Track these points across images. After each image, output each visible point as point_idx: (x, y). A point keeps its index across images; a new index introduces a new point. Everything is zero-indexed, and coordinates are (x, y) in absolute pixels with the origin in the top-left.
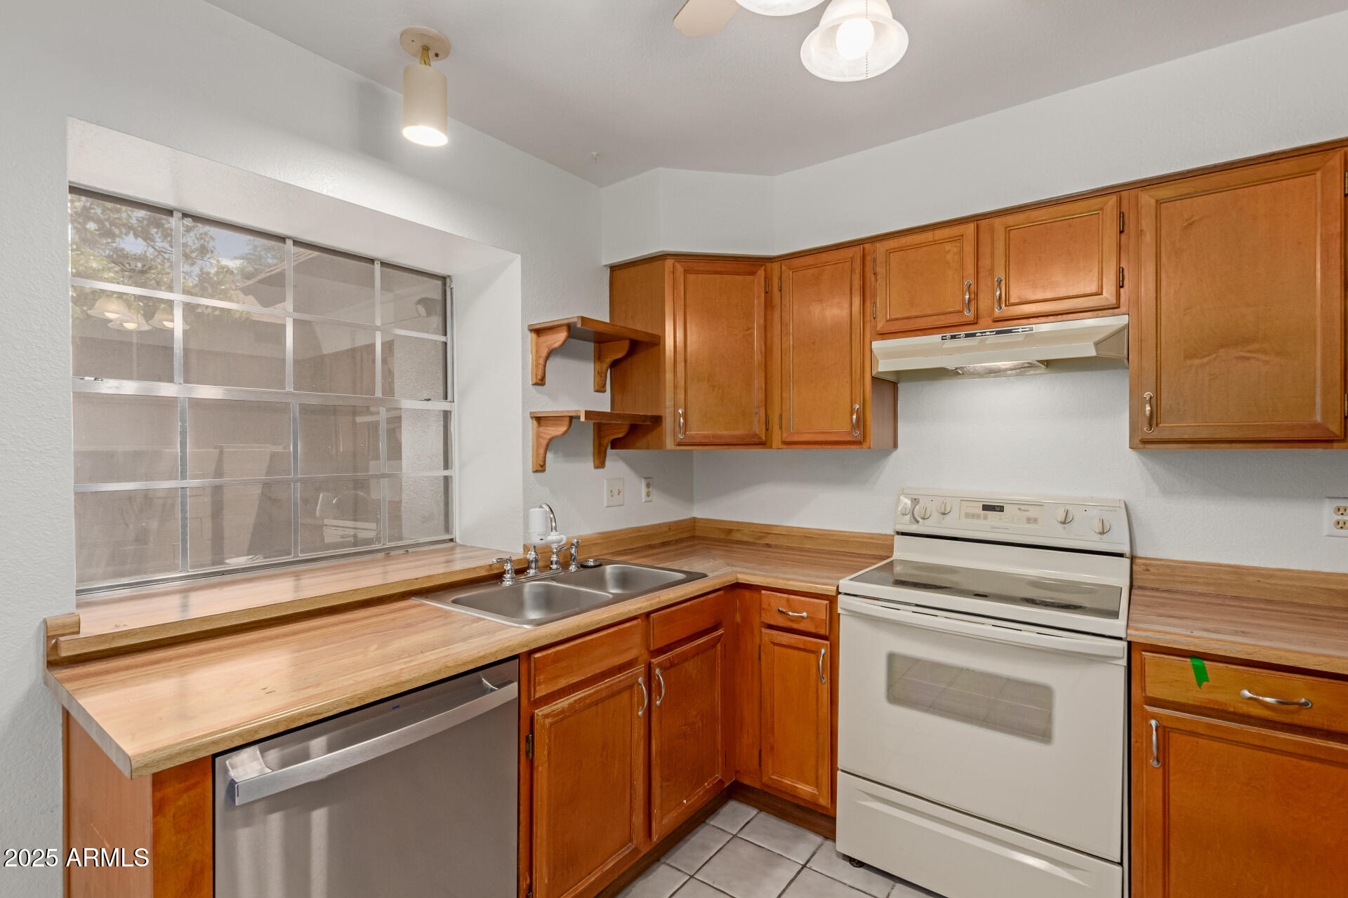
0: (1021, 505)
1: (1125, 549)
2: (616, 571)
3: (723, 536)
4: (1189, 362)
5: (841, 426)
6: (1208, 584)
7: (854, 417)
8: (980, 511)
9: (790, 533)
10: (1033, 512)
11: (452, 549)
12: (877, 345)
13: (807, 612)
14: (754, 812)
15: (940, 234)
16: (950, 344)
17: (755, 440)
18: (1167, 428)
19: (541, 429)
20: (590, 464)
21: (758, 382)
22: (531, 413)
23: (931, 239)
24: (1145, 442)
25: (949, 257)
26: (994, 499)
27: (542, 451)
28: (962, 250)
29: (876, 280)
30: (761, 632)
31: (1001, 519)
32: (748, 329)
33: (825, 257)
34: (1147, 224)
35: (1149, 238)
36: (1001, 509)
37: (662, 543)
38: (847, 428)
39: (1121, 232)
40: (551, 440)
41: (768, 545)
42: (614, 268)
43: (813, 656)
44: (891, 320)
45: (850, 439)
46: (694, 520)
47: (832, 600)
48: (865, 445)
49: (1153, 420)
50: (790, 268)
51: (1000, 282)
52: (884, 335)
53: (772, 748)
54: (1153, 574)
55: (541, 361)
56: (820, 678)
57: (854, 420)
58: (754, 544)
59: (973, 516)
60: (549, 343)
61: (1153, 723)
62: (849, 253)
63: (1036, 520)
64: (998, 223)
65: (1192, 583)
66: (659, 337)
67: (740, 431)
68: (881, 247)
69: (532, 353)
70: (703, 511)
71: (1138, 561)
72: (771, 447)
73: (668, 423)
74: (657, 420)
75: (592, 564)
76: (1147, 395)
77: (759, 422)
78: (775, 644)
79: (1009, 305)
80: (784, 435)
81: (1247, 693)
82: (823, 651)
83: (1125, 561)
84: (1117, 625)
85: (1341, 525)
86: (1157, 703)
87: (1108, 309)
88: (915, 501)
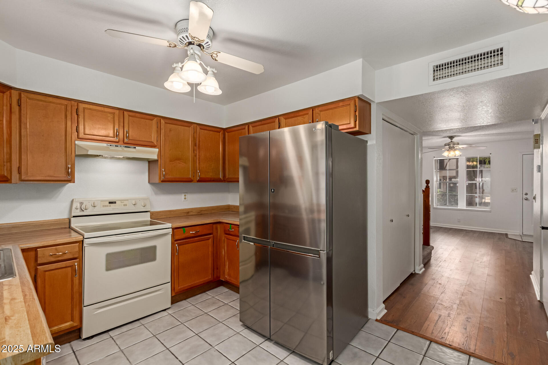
0: (122, 201)
1: (150, 210)
4: (170, 163)
5: (60, 174)
6: (165, 216)
8: (108, 204)
10: (125, 203)
12: (78, 142)
13: (68, 250)
17: (5, 179)
18: (168, 177)
21: (5, 149)
23: (102, 110)
24: (163, 181)
25: (109, 118)
26: (112, 199)
28: (114, 117)
29: (78, 117)
30: (37, 269)
31: (115, 206)
34: (163, 127)
35: (163, 131)
36: (115, 203)
38: (64, 174)
39: (157, 127)
43: (70, 269)
44: (85, 134)
45: (66, 179)
47: (81, 243)
49: (165, 176)
50: (26, 97)
51: (127, 132)
52: (82, 139)
54: (154, 215)
56: (74, 275)
57: (70, 172)
59: (106, 206)
61: (177, 245)
62: (65, 102)
63: (126, 205)
64: (127, 114)
65: (162, 216)
76: (163, 170)
77: (7, 170)
78: (46, 271)
79: (129, 139)
80: (22, 177)
81: (191, 232)
82: (76, 264)
83: (149, 213)
84: (169, 225)
85: (185, 198)
86: (176, 241)
87: (154, 146)
88: (82, 203)
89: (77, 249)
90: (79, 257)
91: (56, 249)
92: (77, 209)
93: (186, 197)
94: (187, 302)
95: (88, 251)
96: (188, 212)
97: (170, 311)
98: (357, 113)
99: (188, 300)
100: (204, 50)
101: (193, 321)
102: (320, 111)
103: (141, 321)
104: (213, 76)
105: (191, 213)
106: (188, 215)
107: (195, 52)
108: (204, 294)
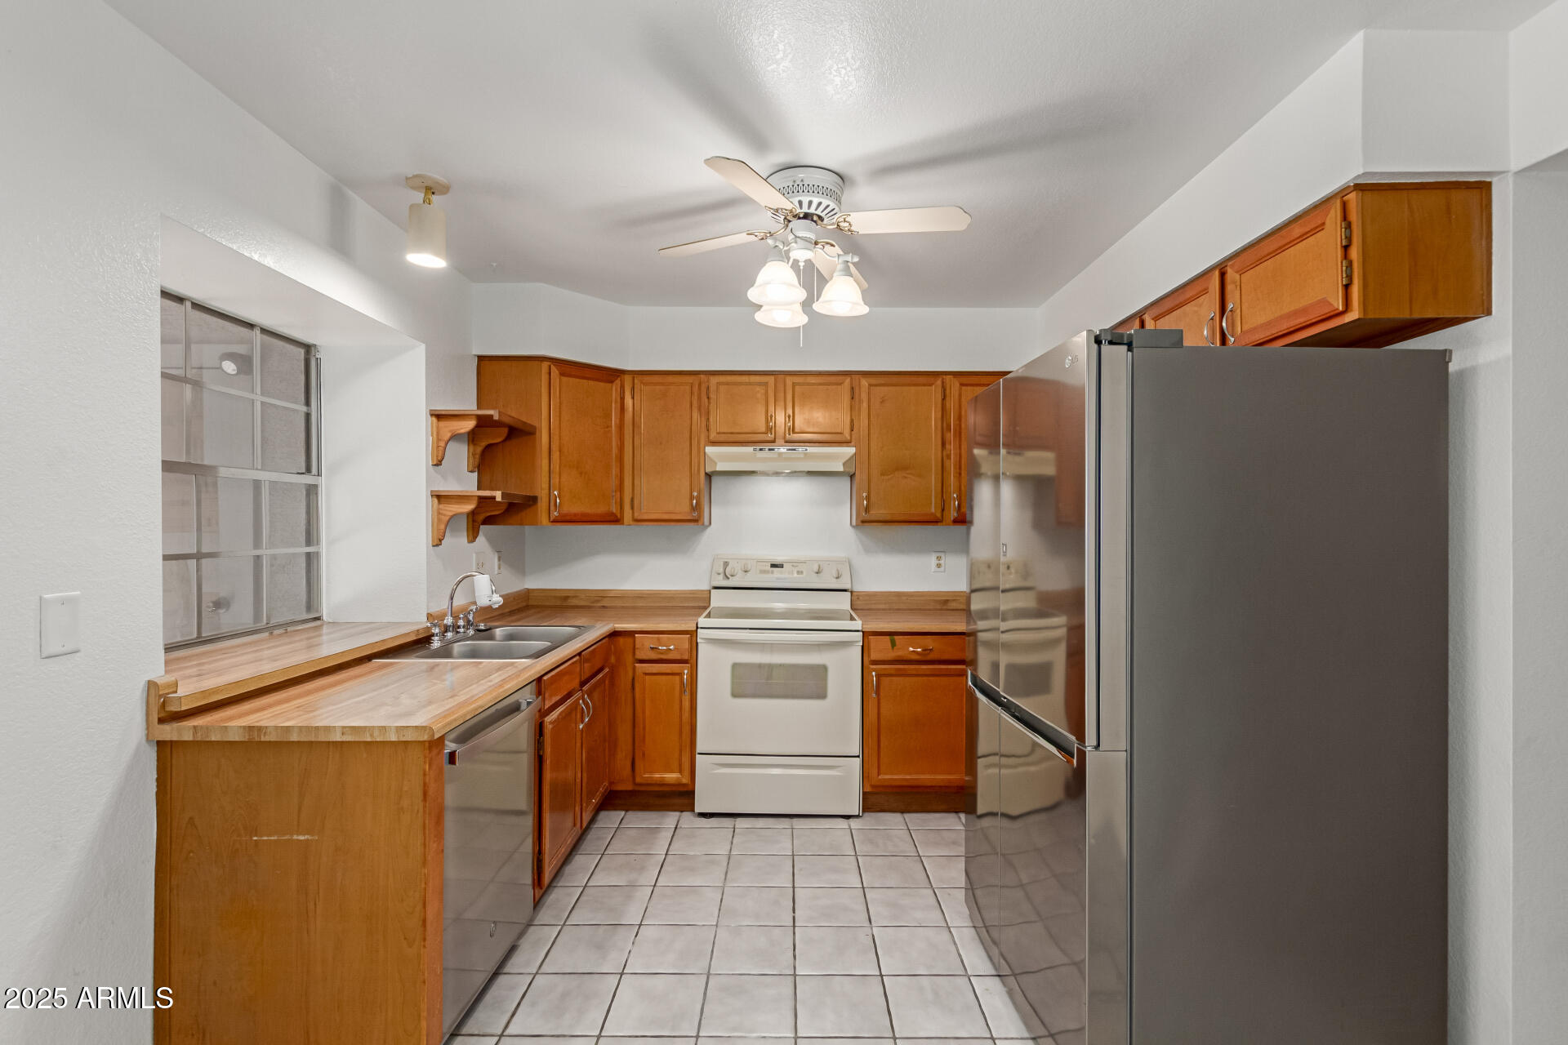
0: (794, 563)
1: (848, 586)
2: (504, 633)
3: (559, 603)
4: (883, 478)
5: (683, 509)
6: (885, 604)
7: (695, 501)
8: (769, 568)
9: (623, 596)
10: (800, 567)
11: (322, 625)
12: (709, 450)
13: (674, 645)
14: (623, 813)
15: (754, 379)
16: (760, 454)
17: (612, 518)
18: (876, 513)
19: (441, 506)
20: (465, 540)
21: (614, 471)
22: (432, 491)
23: (747, 381)
24: (863, 522)
25: (759, 395)
26: (778, 559)
27: (443, 527)
28: (767, 392)
29: (709, 403)
30: (634, 668)
31: (781, 573)
32: (608, 427)
33: (670, 379)
34: (864, 396)
35: (865, 405)
36: (781, 566)
37: (510, 612)
38: (687, 508)
39: (853, 398)
40: (452, 517)
41: (604, 607)
42: (481, 358)
43: (677, 678)
44: (719, 433)
45: (689, 518)
46: (528, 591)
47: (693, 634)
48: (700, 523)
49: (867, 509)
50: (642, 383)
51: (789, 417)
52: (714, 443)
53: (644, 754)
54: (862, 600)
55: (442, 444)
56: (682, 691)
57: (694, 504)
58: (589, 607)
59: (763, 572)
60: (451, 428)
61: (874, 673)
62: (690, 379)
63: (802, 573)
64: (789, 380)
65: (880, 604)
66: (535, 428)
67: (601, 509)
68: (714, 380)
69: (432, 436)
70: (536, 582)
71: (854, 594)
72: (623, 524)
73: (542, 504)
74: (532, 500)
75: (483, 628)
76: (865, 495)
77: (616, 503)
78: (646, 674)
79: (794, 432)
80: (636, 514)
81: (911, 649)
82: (686, 672)
83: (849, 594)
84: (858, 624)
85: (939, 566)
86: (875, 662)
87: (846, 443)
88: (726, 564)
89: (686, 645)
90: (690, 660)
91: (658, 639)
92: (719, 574)
93: (942, 562)
94: (902, 819)
95: (706, 654)
96: (946, 602)
97: (854, 823)
98: (1354, 253)
99: (907, 816)
100: (825, 222)
101: (879, 861)
102: (1237, 272)
103: (795, 820)
104: (843, 273)
105: (953, 605)
106: (945, 607)
107: (798, 235)
108: (953, 815)
